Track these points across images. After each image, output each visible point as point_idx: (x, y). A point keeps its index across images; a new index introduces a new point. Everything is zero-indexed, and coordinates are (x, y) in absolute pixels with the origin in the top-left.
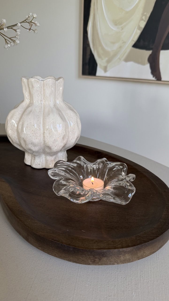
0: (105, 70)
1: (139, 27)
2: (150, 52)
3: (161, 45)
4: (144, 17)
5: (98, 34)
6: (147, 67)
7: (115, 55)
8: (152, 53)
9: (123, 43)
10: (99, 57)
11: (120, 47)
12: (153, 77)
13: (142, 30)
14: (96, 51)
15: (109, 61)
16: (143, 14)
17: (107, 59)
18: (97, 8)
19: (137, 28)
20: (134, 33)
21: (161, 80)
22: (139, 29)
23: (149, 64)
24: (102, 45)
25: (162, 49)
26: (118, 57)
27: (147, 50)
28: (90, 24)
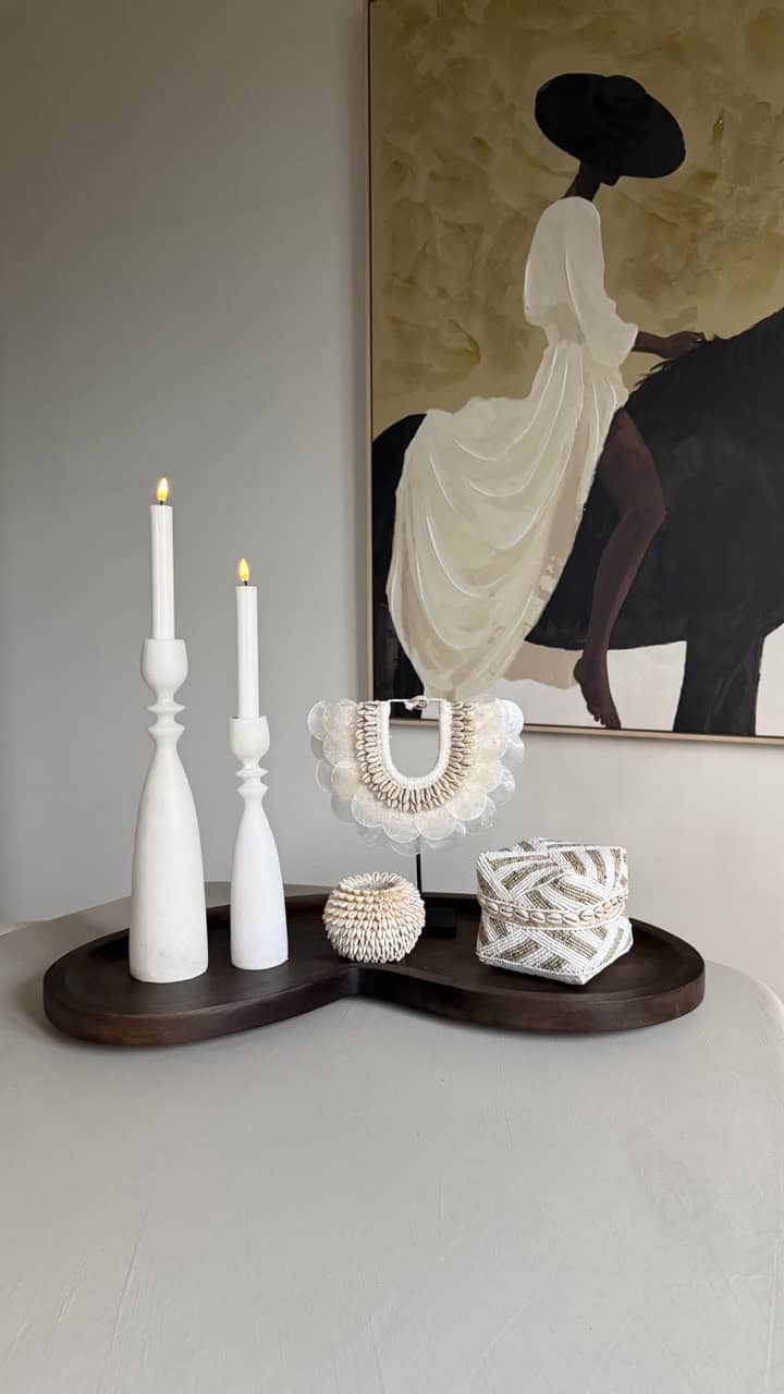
3: (607, 638)
17: (451, 671)
18: (414, 539)
19: (535, 594)
20: (527, 606)
21: (620, 729)
22: (540, 597)
23: (578, 686)
24: (434, 632)
25: (611, 648)
26: (487, 666)
27: (568, 647)
28: (395, 576)
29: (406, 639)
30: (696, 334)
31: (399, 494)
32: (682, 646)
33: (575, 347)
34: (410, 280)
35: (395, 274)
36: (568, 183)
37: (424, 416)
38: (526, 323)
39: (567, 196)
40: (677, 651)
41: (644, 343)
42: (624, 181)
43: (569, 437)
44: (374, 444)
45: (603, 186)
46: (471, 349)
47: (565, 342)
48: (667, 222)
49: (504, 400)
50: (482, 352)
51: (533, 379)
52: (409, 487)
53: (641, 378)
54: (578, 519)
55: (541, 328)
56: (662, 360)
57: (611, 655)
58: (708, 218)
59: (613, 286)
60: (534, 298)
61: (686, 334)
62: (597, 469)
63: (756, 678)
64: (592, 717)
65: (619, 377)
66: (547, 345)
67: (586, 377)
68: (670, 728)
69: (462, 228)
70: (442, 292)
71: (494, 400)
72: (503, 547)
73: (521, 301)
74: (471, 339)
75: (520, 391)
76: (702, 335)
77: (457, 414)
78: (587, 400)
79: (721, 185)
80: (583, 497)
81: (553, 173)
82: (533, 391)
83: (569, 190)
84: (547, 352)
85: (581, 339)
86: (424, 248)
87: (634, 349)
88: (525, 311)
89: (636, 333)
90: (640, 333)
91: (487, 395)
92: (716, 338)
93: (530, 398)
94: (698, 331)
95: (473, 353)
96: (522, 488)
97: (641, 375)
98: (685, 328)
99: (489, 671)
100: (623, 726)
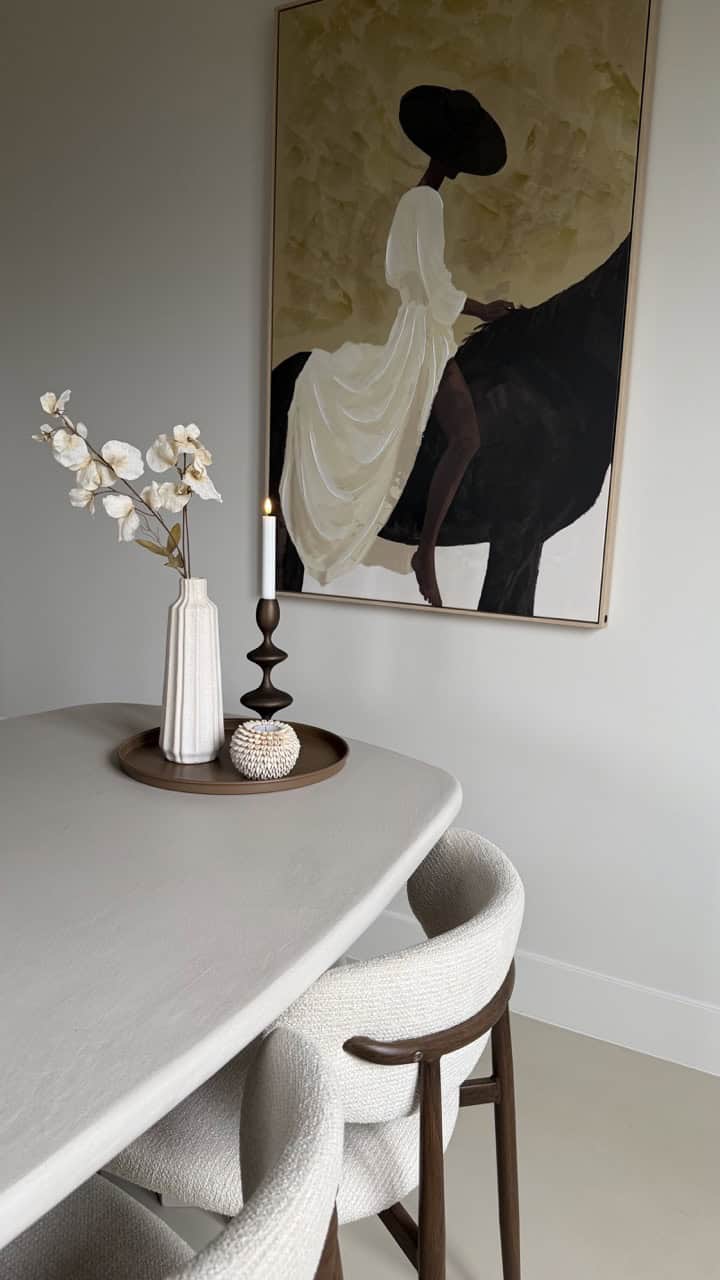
0: (323, 580)
1: (390, 499)
2: (415, 548)
3: (435, 537)
4: (397, 480)
5: (303, 503)
6: (411, 578)
7: (342, 551)
8: (419, 549)
9: (359, 525)
10: (308, 552)
11: (354, 535)
12: (425, 599)
13: (395, 505)
14: (299, 539)
15: (329, 563)
16: (395, 475)
17: (324, 556)
18: (300, 450)
19: (386, 500)
20: (380, 509)
21: (441, 606)
22: (390, 502)
23: (414, 573)
24: (313, 526)
25: (438, 544)
26: (350, 555)
27: (408, 543)
28: (286, 481)
29: (293, 530)
30: (507, 303)
31: (291, 413)
32: (486, 546)
33: (421, 307)
34: (302, 245)
35: (292, 238)
36: (421, 174)
37: (310, 353)
38: (386, 285)
39: (420, 185)
40: (484, 549)
41: (471, 308)
42: (461, 175)
43: (414, 379)
44: (275, 374)
45: (446, 178)
46: (346, 303)
47: (413, 303)
48: (492, 212)
49: (368, 345)
50: (354, 306)
51: (389, 332)
52: (298, 409)
53: (467, 336)
54: (418, 443)
55: (396, 290)
56: (481, 322)
57: (438, 549)
58: (520, 211)
59: (451, 261)
60: (393, 266)
61: (501, 304)
62: (434, 406)
63: (536, 573)
64: (422, 597)
65: (451, 333)
66: (401, 303)
67: (428, 331)
68: (476, 608)
69: (342, 204)
70: (326, 254)
71: (361, 345)
72: (364, 462)
73: (382, 267)
74: (346, 295)
75: (380, 340)
76: (512, 304)
77: (335, 354)
78: (429, 350)
79: (531, 184)
80: (422, 427)
81: (409, 165)
82: (390, 339)
83: (422, 180)
84: (400, 310)
85: (425, 301)
86: (314, 220)
87: (463, 312)
88: (387, 276)
89: (464, 300)
90: (468, 300)
91: (356, 341)
92: (522, 307)
93: (388, 343)
94: (509, 301)
95: (346, 307)
96: (379, 417)
97: (466, 333)
98: (500, 298)
99: (351, 557)
100: (443, 605)
